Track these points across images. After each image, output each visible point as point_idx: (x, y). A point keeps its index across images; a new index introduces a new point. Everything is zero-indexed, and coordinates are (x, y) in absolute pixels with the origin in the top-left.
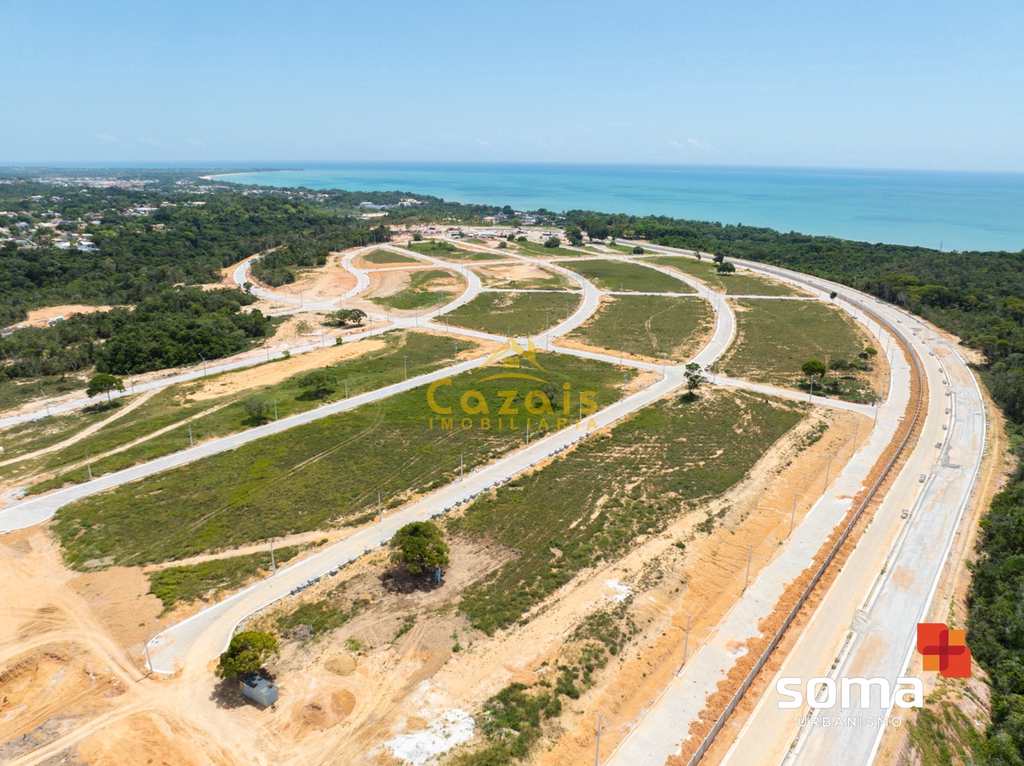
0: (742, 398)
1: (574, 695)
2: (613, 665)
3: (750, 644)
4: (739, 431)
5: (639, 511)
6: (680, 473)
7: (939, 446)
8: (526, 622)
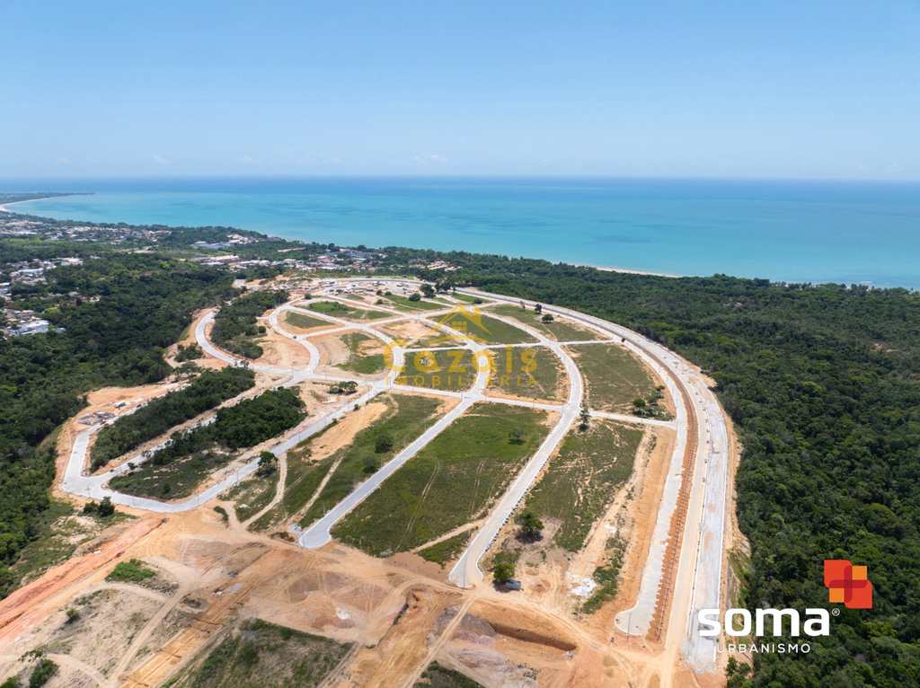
0: (608, 424)
1: (620, 567)
2: (626, 556)
3: (668, 541)
4: (618, 445)
5: (598, 494)
6: (603, 473)
7: (708, 442)
8: (586, 546)
